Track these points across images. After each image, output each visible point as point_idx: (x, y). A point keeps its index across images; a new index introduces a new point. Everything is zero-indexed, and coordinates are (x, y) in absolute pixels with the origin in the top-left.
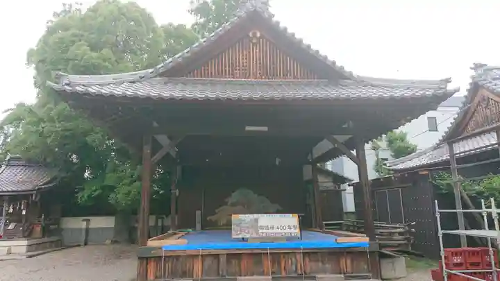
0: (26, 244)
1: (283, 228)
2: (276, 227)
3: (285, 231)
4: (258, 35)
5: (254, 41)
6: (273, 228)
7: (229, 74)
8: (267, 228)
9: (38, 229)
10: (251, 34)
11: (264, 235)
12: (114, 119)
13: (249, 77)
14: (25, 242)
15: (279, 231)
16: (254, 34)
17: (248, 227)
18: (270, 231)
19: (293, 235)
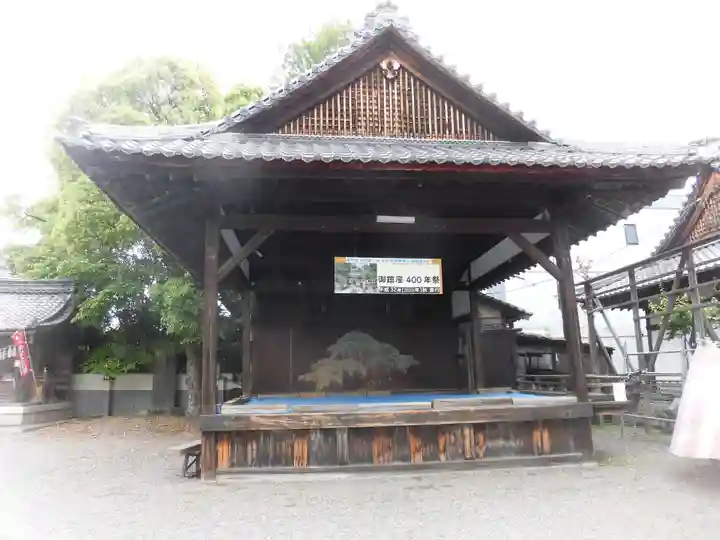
0: (22, 412)
1: (417, 279)
2: (405, 279)
3: (420, 285)
4: (396, 66)
5: (390, 76)
6: (400, 280)
7: (348, 128)
8: (390, 279)
9: (39, 390)
10: (384, 65)
11: (387, 290)
12: (157, 204)
13: (381, 134)
14: (20, 409)
15: (411, 285)
16: (390, 66)
17: (360, 278)
18: (396, 284)
19: (432, 290)
